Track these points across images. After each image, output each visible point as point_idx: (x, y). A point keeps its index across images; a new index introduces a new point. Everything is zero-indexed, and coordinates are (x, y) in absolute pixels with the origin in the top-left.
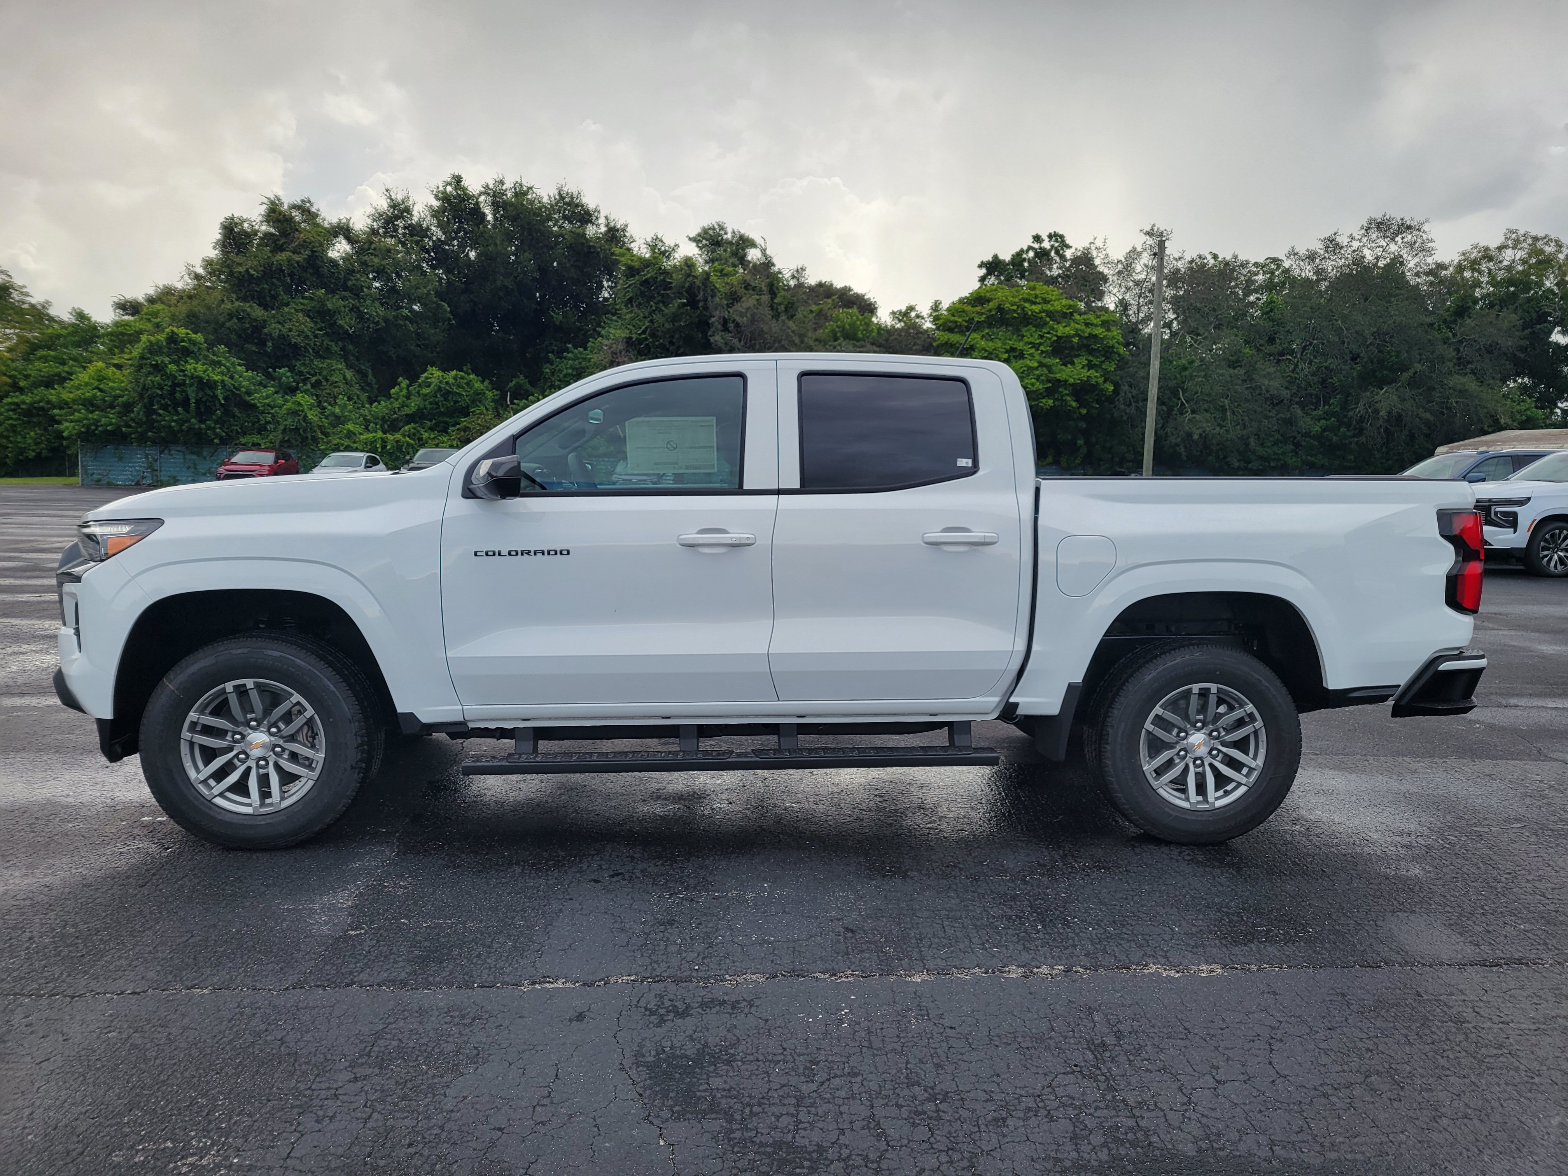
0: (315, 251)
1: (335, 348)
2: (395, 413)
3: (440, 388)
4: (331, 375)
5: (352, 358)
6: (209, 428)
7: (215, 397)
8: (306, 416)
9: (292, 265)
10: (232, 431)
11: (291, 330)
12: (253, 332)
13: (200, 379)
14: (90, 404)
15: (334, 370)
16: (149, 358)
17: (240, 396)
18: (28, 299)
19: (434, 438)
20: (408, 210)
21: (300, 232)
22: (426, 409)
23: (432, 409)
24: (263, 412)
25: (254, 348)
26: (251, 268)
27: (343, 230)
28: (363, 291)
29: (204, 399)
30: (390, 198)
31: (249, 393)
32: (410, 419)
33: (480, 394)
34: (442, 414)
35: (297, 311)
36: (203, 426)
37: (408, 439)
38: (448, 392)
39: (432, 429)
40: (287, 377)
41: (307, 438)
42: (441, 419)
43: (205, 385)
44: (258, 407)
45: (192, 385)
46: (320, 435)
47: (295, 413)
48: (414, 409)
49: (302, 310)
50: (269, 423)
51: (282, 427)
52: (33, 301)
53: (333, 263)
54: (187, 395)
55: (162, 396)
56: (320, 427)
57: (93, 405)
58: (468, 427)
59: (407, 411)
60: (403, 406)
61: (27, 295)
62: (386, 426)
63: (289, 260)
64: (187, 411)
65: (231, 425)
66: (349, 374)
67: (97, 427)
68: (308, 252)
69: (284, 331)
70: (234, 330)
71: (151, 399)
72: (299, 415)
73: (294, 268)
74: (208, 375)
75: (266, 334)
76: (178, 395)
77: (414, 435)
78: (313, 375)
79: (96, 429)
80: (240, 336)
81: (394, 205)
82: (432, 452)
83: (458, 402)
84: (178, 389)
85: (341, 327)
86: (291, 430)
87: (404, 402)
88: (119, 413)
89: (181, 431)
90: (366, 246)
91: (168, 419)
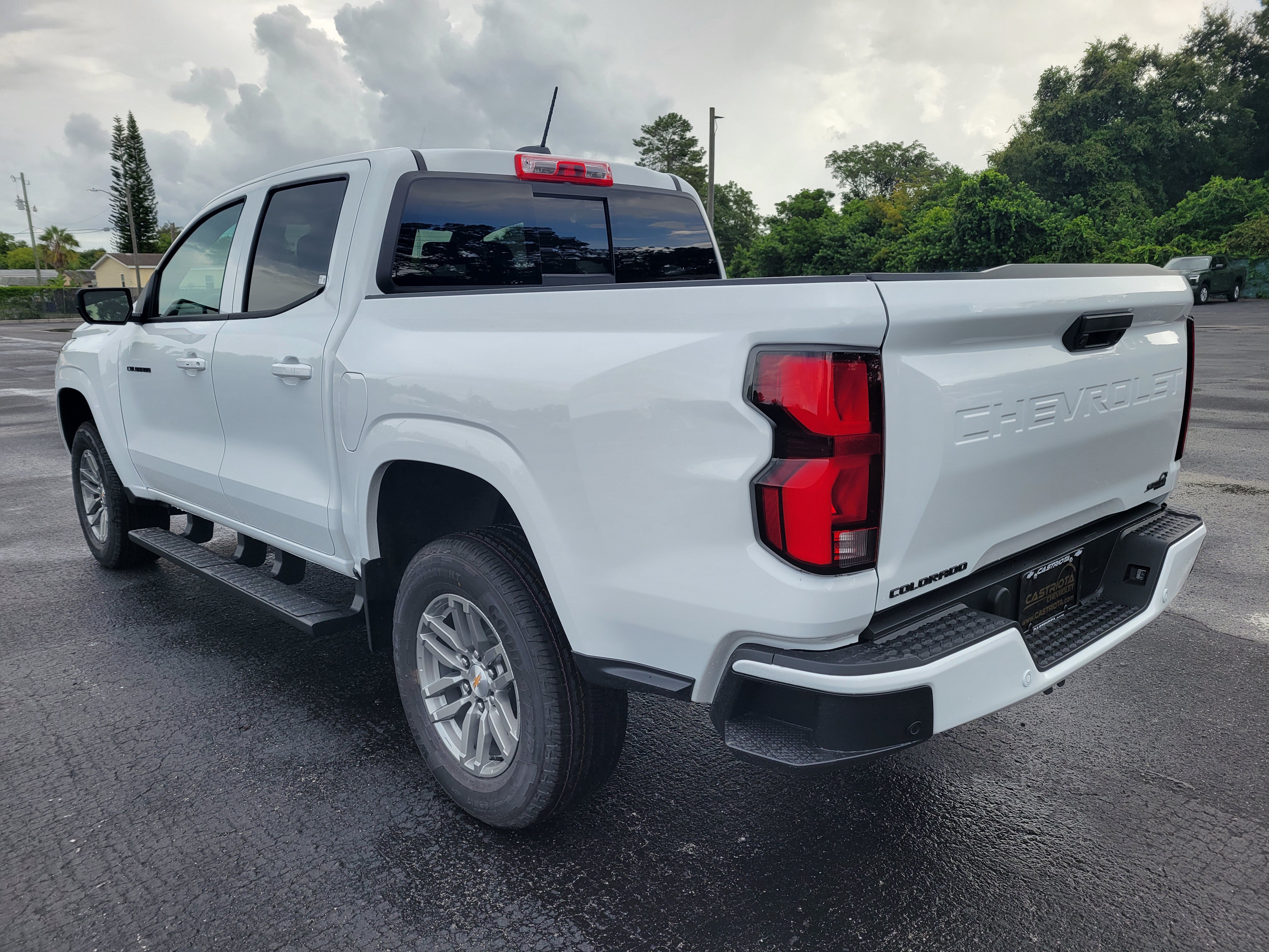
0: (1118, 84)
1: (1127, 170)
2: (1171, 225)
3: (1216, 196)
4: (1120, 196)
5: (1143, 177)
6: (1004, 252)
7: (1010, 226)
8: (1082, 235)
9: (1096, 101)
10: (1023, 253)
11: (1088, 160)
12: (1055, 167)
13: (999, 212)
14: (926, 240)
15: (1123, 191)
16: (965, 200)
17: (1031, 222)
18: (937, 163)
19: (1203, 246)
20: (1225, 24)
21: (1108, 69)
22: (1200, 218)
23: (1205, 218)
24: (1050, 235)
25: (1054, 180)
26: (1060, 110)
27: (1153, 58)
28: (1161, 113)
29: (1002, 229)
30: (1207, 15)
31: (1040, 220)
32: (1185, 229)
33: (1261, 198)
34: (1216, 222)
35: (1096, 141)
36: (999, 251)
37: (1176, 249)
38: (1225, 200)
39: (1203, 238)
40: (1079, 203)
41: (1082, 254)
42: (1214, 227)
43: (1003, 216)
44: (1046, 231)
45: (993, 217)
46: (1094, 251)
47: (1073, 233)
48: (1188, 220)
49: (1101, 140)
50: (1052, 244)
51: (1062, 247)
52: (938, 163)
53: (1136, 91)
54: (989, 227)
55: (972, 229)
56: (1096, 244)
57: (928, 240)
58: (1241, 233)
59: (1183, 222)
60: (1180, 217)
61: (936, 159)
62: (1161, 238)
63: (1094, 97)
64: (989, 239)
65: (1023, 248)
66: (1136, 193)
67: (928, 257)
68: (1112, 86)
69: (1081, 161)
70: (1040, 167)
71: (964, 231)
72: (1077, 235)
73: (1098, 103)
74: (1007, 209)
75: (1065, 167)
76: (983, 227)
77: (1183, 244)
78: (1104, 198)
79: (927, 258)
80: (1044, 171)
81: (1210, 23)
82: (1183, 260)
83: (1235, 209)
84: (983, 222)
85: (1136, 150)
86: (1069, 249)
87: (1181, 213)
88: (944, 245)
89: (983, 255)
90: (1172, 69)
91: (973, 247)
